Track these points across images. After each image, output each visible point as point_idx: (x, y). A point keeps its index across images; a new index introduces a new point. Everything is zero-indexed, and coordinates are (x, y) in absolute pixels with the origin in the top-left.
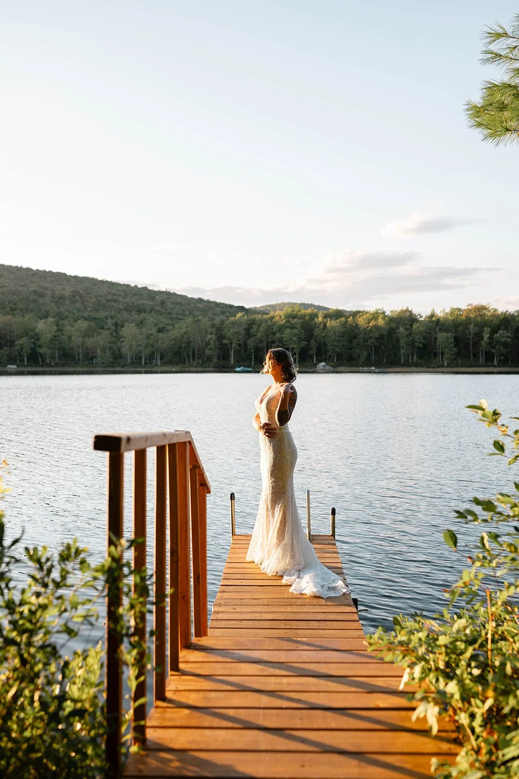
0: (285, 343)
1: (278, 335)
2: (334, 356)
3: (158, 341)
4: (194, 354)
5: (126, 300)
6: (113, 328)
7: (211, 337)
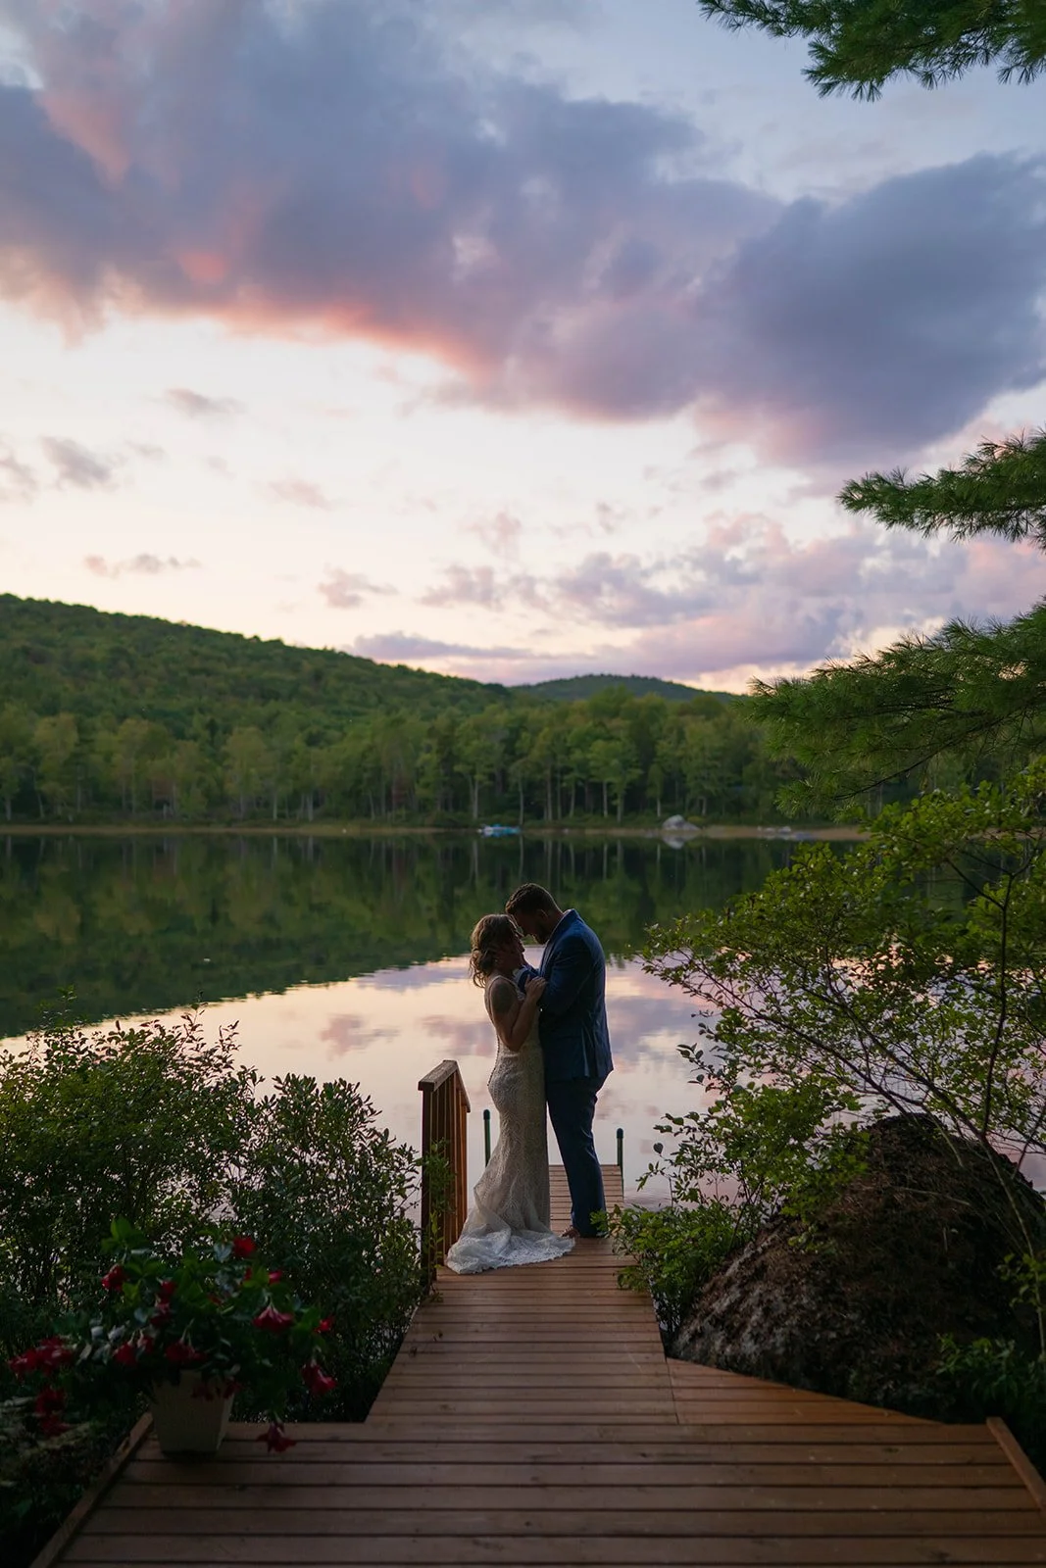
0: (593, 772)
1: (577, 755)
2: (701, 802)
3: (308, 767)
4: (389, 795)
5: (237, 670)
6: (206, 734)
7: (429, 758)
